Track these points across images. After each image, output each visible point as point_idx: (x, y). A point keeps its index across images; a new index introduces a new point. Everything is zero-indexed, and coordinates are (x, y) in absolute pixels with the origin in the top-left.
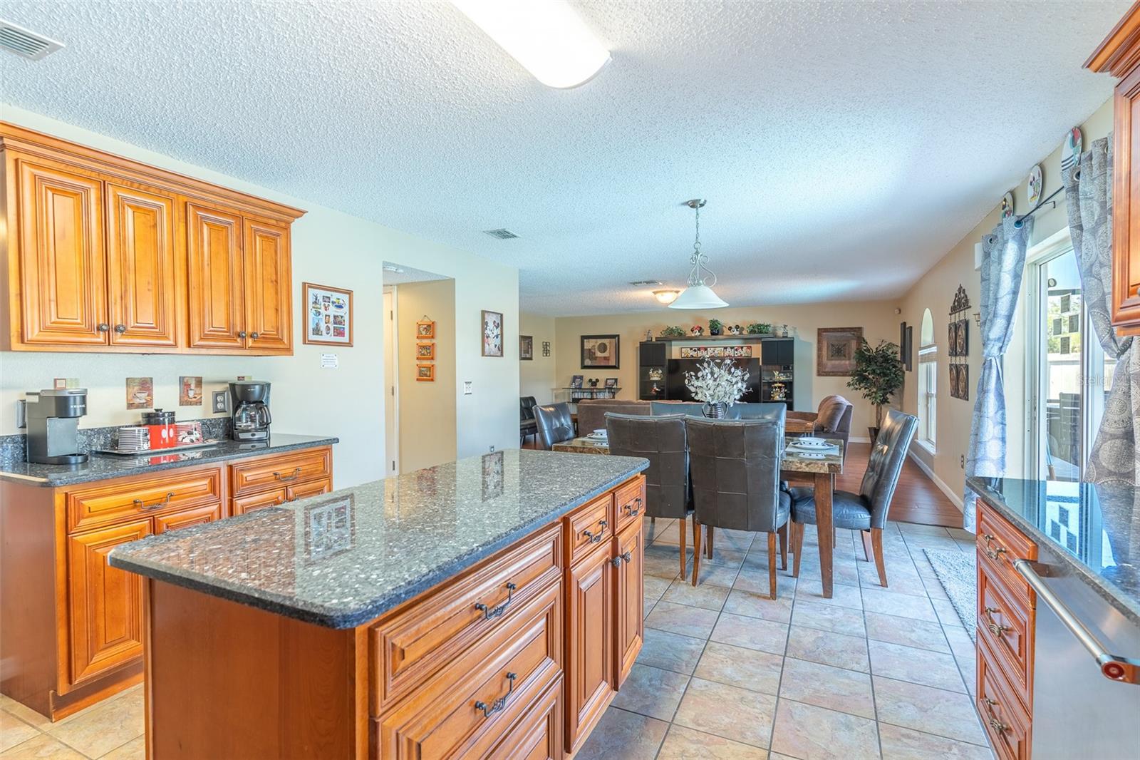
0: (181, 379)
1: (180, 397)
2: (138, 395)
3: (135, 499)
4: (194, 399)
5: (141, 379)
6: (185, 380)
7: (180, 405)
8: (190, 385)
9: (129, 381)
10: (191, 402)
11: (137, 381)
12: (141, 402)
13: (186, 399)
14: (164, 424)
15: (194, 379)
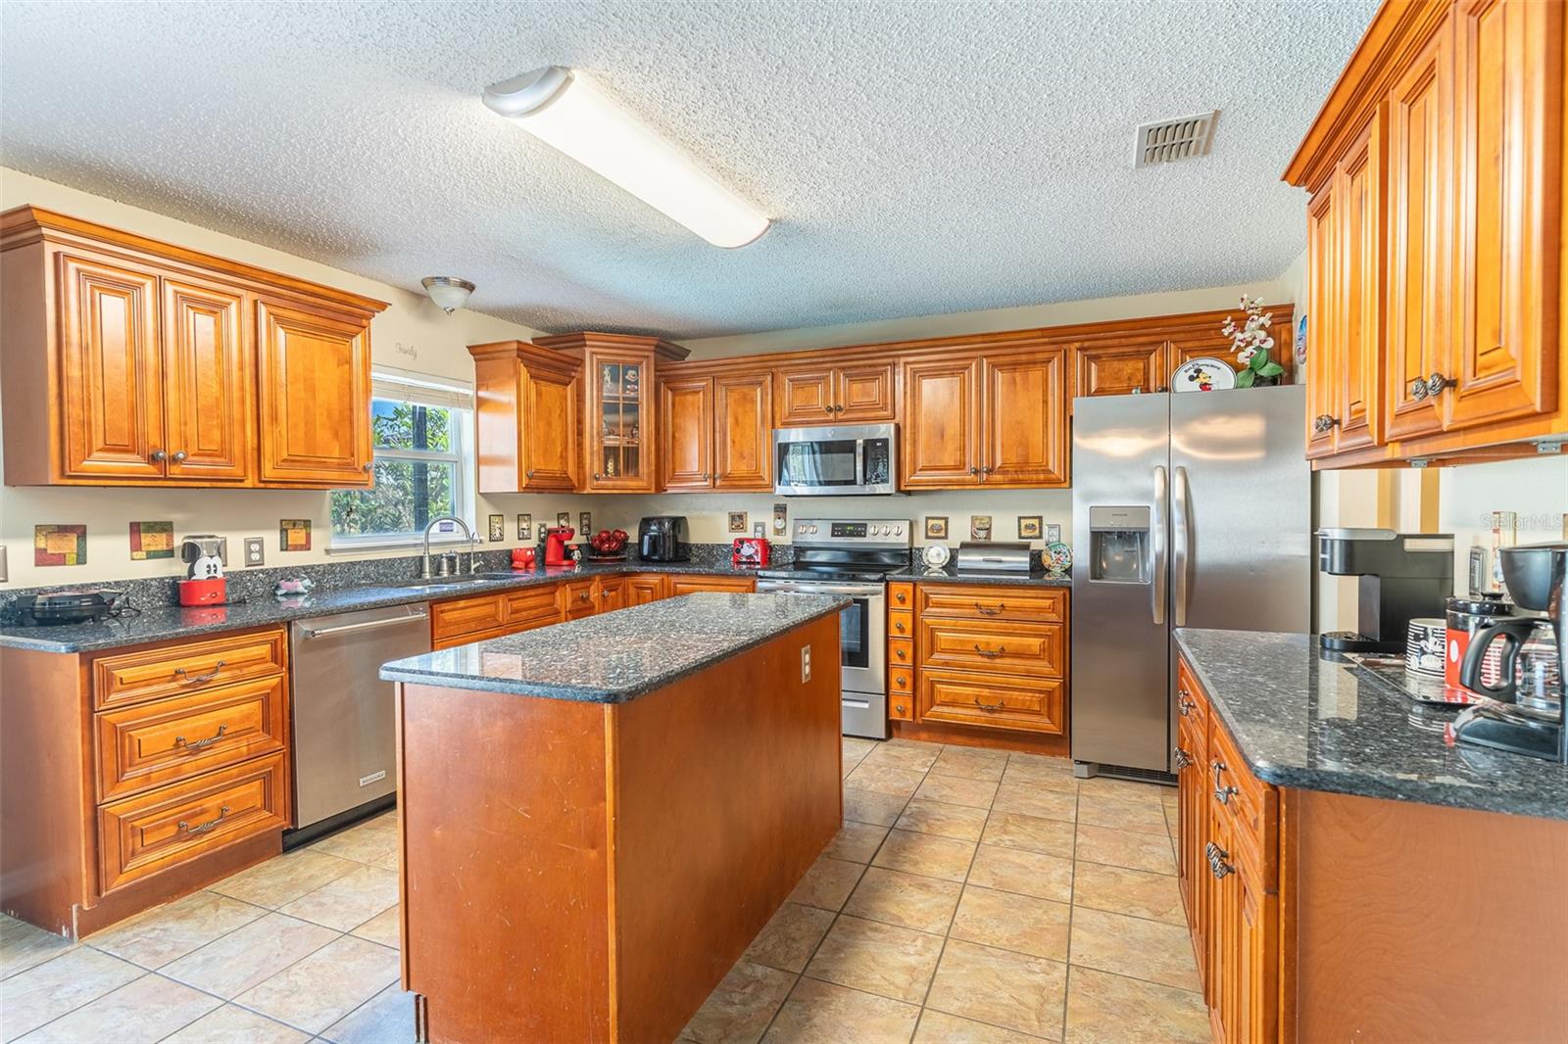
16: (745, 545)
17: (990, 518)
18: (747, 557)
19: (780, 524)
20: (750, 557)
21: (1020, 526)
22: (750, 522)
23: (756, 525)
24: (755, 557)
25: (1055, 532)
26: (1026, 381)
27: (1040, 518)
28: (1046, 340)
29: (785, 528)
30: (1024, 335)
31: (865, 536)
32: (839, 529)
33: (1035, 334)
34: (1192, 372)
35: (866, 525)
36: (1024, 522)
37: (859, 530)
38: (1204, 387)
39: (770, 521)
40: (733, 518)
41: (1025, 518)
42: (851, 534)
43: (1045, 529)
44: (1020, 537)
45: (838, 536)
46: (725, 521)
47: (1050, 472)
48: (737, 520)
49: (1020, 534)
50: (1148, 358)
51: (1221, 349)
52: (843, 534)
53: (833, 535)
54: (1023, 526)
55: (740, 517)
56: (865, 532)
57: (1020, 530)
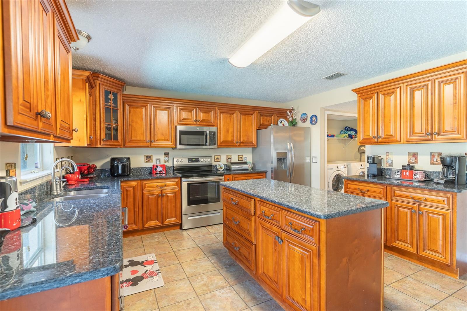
0: (431, 153)
1: (430, 161)
2: (411, 159)
3: (411, 195)
4: (436, 162)
5: (413, 153)
6: (433, 154)
7: (430, 164)
8: (435, 156)
9: (409, 154)
10: (435, 163)
11: (412, 154)
12: (413, 161)
13: (432, 162)
14: (407, 170)
15: (437, 153)
16: (158, 167)
17: (231, 155)
18: (159, 171)
19: (166, 159)
20: (161, 171)
21: (238, 157)
22: (154, 159)
23: (157, 160)
24: (163, 171)
25: (246, 159)
26: (248, 118)
27: (243, 155)
28: (252, 109)
29: (168, 160)
30: (248, 107)
31: (199, 162)
32: (190, 160)
33: (250, 107)
34: (280, 122)
35: (199, 158)
36: (239, 156)
37: (197, 160)
38: (283, 125)
39: (162, 158)
40: (147, 157)
41: (239, 155)
42: (195, 161)
43: (244, 158)
44: (238, 160)
45: (190, 162)
46: (143, 158)
47: (253, 143)
48: (148, 158)
49: (238, 159)
50: (271, 117)
51: (286, 118)
52: (192, 162)
53: (189, 162)
54: (239, 158)
55: (150, 157)
56: (199, 160)
57: (238, 158)
